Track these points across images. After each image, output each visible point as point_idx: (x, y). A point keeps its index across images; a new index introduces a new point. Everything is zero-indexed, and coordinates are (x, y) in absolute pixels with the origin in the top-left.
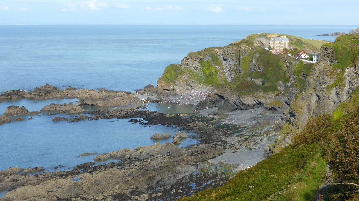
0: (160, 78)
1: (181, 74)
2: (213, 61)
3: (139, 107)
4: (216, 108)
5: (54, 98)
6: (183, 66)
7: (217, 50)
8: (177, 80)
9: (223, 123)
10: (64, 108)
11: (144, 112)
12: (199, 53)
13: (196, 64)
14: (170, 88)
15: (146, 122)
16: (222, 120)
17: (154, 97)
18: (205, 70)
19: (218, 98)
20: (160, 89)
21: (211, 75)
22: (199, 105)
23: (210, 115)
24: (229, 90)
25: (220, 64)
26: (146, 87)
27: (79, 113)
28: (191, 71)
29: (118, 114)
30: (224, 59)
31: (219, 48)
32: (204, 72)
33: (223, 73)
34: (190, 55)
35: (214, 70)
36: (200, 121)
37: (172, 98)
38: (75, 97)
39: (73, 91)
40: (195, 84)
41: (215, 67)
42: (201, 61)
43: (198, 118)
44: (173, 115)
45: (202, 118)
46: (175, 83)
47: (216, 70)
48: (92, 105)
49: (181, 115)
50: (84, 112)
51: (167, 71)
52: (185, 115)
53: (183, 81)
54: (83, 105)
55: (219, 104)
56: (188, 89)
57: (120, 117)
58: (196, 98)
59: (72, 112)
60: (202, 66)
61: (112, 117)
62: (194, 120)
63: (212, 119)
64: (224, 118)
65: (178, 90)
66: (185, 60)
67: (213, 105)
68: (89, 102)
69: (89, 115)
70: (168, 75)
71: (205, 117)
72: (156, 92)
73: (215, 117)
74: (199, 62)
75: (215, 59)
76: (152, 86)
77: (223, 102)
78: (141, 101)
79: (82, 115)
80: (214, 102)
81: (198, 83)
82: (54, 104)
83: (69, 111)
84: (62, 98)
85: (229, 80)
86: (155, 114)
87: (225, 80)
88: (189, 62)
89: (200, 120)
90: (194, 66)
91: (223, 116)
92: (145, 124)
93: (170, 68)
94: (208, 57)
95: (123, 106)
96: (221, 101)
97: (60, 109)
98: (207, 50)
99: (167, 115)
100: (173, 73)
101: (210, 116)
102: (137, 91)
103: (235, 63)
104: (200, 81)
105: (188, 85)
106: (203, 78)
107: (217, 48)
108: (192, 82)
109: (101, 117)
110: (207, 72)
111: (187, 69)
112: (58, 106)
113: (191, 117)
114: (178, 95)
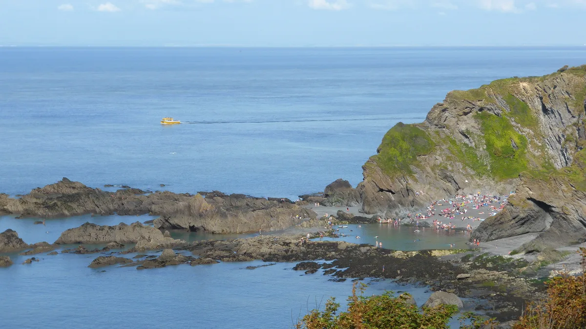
0: (372, 159)
1: (429, 148)
2: (514, 113)
3: (317, 235)
4: (531, 237)
5: (87, 212)
6: (433, 128)
7: (525, 84)
8: (418, 166)
9: (553, 274)
10: (119, 236)
11: (334, 246)
12: (477, 94)
13: (469, 123)
14: (399, 186)
15: (343, 269)
16: (552, 266)
17: (355, 210)
18: (493, 138)
19: (536, 208)
20: (371, 190)
21: (508, 153)
22: (484, 227)
23: (515, 252)
24: (564, 187)
25: (533, 123)
26: (330, 187)
27: (161, 248)
28: (453, 142)
29: (265, 249)
30: (545, 110)
31: (530, 80)
32: (489, 145)
33: (542, 148)
34: (452, 98)
35: (516, 140)
36: (490, 269)
37: (403, 211)
38: (142, 212)
39: (137, 196)
40: (467, 175)
41: (519, 132)
42: (482, 114)
43: (482, 262)
44: (414, 253)
45: (493, 261)
46: (410, 173)
47: (522, 138)
48: (193, 229)
49: (435, 253)
50: (172, 246)
51: (390, 140)
52: (448, 253)
53: (433, 170)
54: (168, 228)
55: (538, 225)
56: (447, 191)
57: (271, 258)
58: (471, 213)
59: (141, 245)
60: (485, 128)
61: (249, 256)
62: (474, 267)
63: (526, 263)
64: (555, 261)
65: (420, 191)
66: (437, 111)
67: (522, 229)
68: (185, 222)
69: (188, 254)
70: (393, 152)
71: (501, 258)
72: (360, 195)
73: (531, 258)
74: (476, 117)
75: (520, 109)
76: (346, 184)
77: (549, 219)
78: (322, 219)
79: (171, 252)
80: (524, 221)
81: (472, 173)
82: (93, 226)
83: (133, 243)
84: (110, 213)
85: (559, 164)
86: (363, 250)
87: (548, 166)
88: (450, 117)
89: (490, 265)
90: (463, 127)
91: (554, 256)
92: (340, 274)
93: (397, 134)
94: (500, 105)
95: (275, 232)
96: (544, 219)
97: (107, 238)
98: (499, 84)
99: (398, 254)
100: (405, 145)
101: (517, 257)
102: (305, 198)
103: (575, 120)
104: (479, 170)
105: (446, 178)
106: (487, 162)
107: (524, 80)
108: (458, 171)
109: (221, 258)
110: (499, 144)
111: (443, 136)
112: (102, 229)
113: (465, 259)
114: (421, 206)
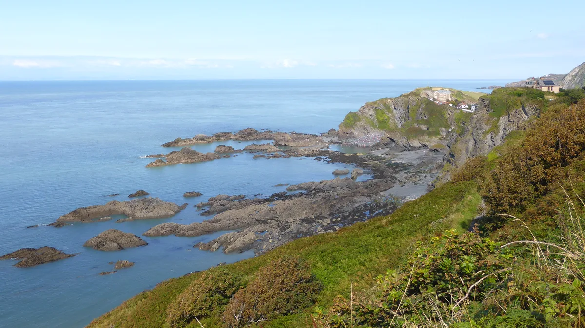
0: (341, 123)
1: (359, 120)
2: (386, 109)
3: (324, 148)
4: (388, 149)
5: (254, 139)
6: (360, 114)
7: (389, 100)
8: (356, 125)
9: (393, 162)
10: (262, 148)
11: (328, 152)
12: (375, 103)
13: (372, 112)
14: (350, 131)
15: (329, 160)
16: (393, 159)
17: (335, 139)
18: (379, 117)
19: (390, 140)
20: (341, 133)
21: (384, 121)
22: (374, 146)
23: (382, 155)
24: (398, 134)
25: (392, 113)
26: (329, 131)
27: (275, 151)
28: (367, 118)
29: (306, 153)
30: (395, 108)
31: (391, 99)
32: (378, 119)
33: (394, 120)
34: (367, 104)
35: (386, 117)
36: (374, 160)
37: (350, 140)
38: (271, 139)
39: (270, 133)
40: (371, 128)
41: (387, 115)
42: (376, 110)
43: (372, 158)
44: (352, 154)
45: (375, 157)
46: (353, 128)
47: (388, 117)
48: (285, 145)
49: (358, 154)
50: (278, 151)
51: (347, 117)
52: (362, 154)
53: (360, 127)
54: (278, 145)
55: (390, 146)
56: (365, 133)
57: (308, 156)
58: (371, 141)
59: (269, 150)
60: (377, 114)
61: (301, 155)
62: (369, 159)
63: (385, 158)
64: (394, 158)
65: (356, 133)
66: (362, 108)
67: (385, 147)
68: (283, 143)
69: (283, 154)
70: (348, 121)
71: (378, 157)
72: (338, 135)
73: (387, 156)
74: (374, 110)
75: (388, 108)
76: (334, 130)
77: (394, 144)
78: (325, 142)
79: (277, 153)
80: (386, 144)
81: (372, 127)
82: (255, 144)
83: (267, 150)
84: (261, 139)
85: (399, 125)
86: (336, 153)
87: (396, 126)
88: (366, 110)
89: (374, 159)
90: (370, 113)
91: (394, 156)
92: (328, 161)
93: (350, 116)
94: (382, 106)
95: (310, 146)
96: (392, 144)
97: (259, 148)
98: (381, 100)
99: (347, 155)
100: (352, 119)
101: (383, 156)
102: (321, 134)
103: (404, 112)
104: (374, 127)
105: (364, 129)
106: (377, 124)
107: (389, 99)
108: (368, 127)
109: (292, 155)
110: (381, 119)
111: (364, 116)
112: (257, 145)
113: (367, 156)
114: (356, 138)
